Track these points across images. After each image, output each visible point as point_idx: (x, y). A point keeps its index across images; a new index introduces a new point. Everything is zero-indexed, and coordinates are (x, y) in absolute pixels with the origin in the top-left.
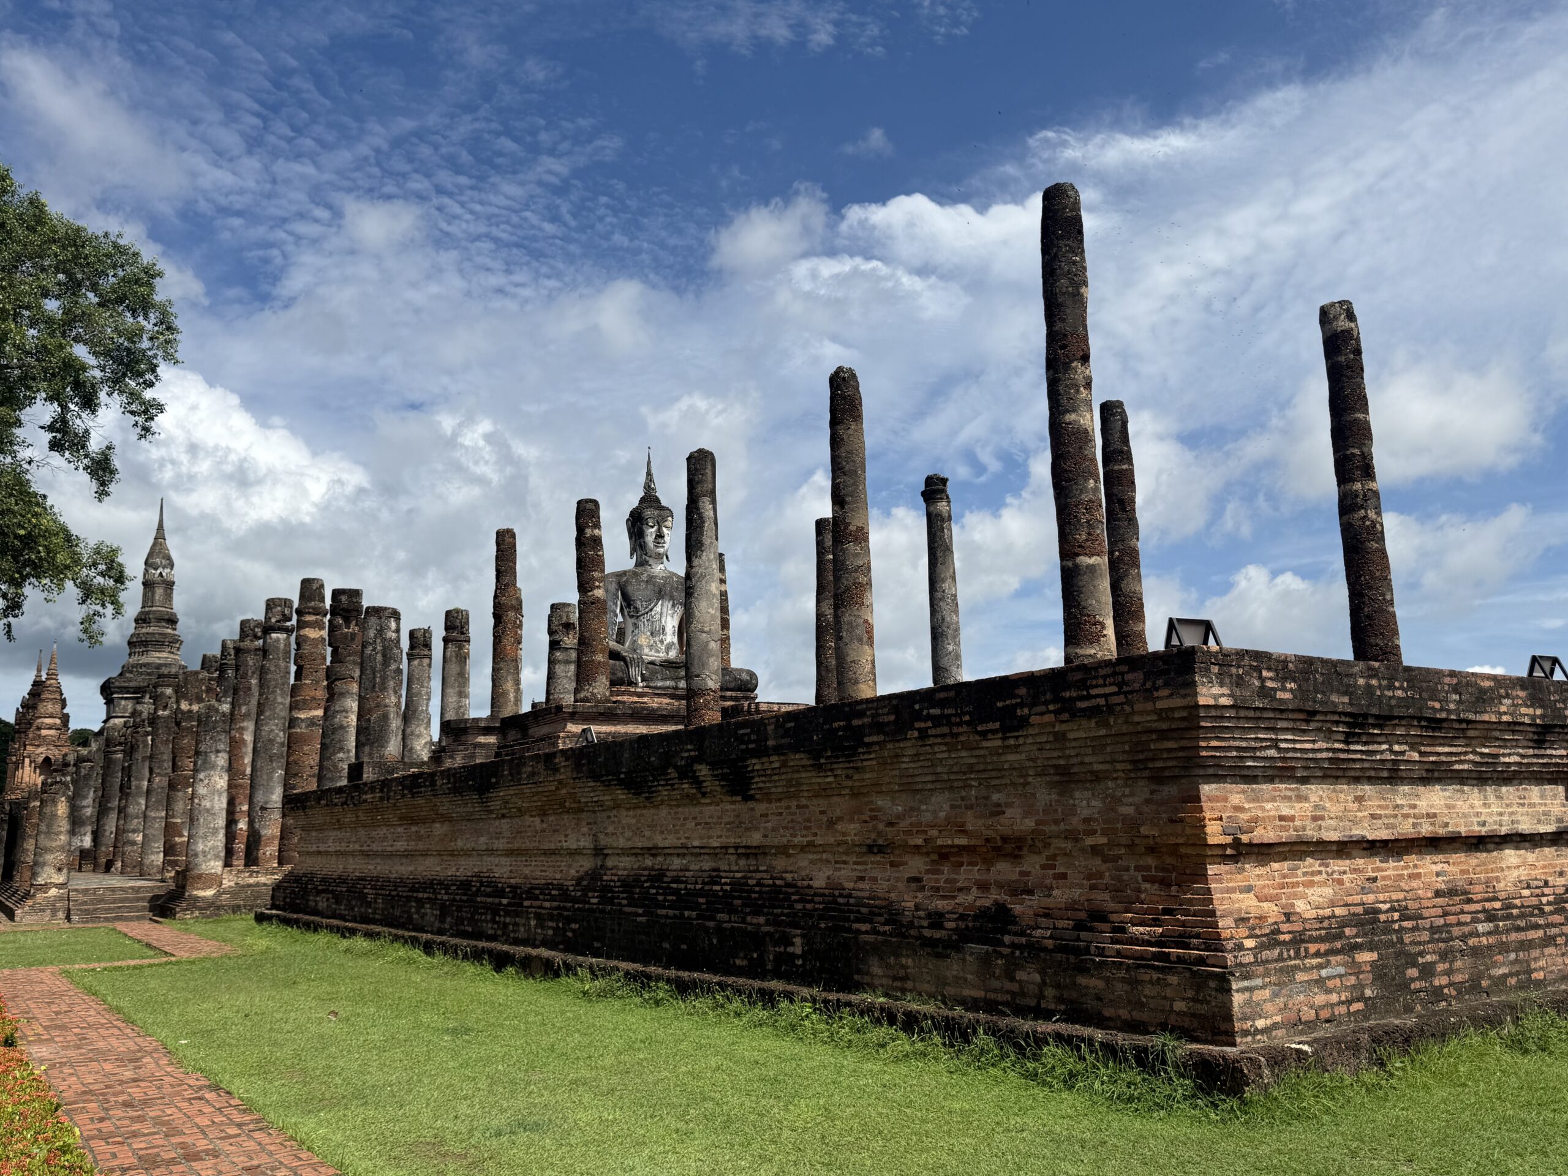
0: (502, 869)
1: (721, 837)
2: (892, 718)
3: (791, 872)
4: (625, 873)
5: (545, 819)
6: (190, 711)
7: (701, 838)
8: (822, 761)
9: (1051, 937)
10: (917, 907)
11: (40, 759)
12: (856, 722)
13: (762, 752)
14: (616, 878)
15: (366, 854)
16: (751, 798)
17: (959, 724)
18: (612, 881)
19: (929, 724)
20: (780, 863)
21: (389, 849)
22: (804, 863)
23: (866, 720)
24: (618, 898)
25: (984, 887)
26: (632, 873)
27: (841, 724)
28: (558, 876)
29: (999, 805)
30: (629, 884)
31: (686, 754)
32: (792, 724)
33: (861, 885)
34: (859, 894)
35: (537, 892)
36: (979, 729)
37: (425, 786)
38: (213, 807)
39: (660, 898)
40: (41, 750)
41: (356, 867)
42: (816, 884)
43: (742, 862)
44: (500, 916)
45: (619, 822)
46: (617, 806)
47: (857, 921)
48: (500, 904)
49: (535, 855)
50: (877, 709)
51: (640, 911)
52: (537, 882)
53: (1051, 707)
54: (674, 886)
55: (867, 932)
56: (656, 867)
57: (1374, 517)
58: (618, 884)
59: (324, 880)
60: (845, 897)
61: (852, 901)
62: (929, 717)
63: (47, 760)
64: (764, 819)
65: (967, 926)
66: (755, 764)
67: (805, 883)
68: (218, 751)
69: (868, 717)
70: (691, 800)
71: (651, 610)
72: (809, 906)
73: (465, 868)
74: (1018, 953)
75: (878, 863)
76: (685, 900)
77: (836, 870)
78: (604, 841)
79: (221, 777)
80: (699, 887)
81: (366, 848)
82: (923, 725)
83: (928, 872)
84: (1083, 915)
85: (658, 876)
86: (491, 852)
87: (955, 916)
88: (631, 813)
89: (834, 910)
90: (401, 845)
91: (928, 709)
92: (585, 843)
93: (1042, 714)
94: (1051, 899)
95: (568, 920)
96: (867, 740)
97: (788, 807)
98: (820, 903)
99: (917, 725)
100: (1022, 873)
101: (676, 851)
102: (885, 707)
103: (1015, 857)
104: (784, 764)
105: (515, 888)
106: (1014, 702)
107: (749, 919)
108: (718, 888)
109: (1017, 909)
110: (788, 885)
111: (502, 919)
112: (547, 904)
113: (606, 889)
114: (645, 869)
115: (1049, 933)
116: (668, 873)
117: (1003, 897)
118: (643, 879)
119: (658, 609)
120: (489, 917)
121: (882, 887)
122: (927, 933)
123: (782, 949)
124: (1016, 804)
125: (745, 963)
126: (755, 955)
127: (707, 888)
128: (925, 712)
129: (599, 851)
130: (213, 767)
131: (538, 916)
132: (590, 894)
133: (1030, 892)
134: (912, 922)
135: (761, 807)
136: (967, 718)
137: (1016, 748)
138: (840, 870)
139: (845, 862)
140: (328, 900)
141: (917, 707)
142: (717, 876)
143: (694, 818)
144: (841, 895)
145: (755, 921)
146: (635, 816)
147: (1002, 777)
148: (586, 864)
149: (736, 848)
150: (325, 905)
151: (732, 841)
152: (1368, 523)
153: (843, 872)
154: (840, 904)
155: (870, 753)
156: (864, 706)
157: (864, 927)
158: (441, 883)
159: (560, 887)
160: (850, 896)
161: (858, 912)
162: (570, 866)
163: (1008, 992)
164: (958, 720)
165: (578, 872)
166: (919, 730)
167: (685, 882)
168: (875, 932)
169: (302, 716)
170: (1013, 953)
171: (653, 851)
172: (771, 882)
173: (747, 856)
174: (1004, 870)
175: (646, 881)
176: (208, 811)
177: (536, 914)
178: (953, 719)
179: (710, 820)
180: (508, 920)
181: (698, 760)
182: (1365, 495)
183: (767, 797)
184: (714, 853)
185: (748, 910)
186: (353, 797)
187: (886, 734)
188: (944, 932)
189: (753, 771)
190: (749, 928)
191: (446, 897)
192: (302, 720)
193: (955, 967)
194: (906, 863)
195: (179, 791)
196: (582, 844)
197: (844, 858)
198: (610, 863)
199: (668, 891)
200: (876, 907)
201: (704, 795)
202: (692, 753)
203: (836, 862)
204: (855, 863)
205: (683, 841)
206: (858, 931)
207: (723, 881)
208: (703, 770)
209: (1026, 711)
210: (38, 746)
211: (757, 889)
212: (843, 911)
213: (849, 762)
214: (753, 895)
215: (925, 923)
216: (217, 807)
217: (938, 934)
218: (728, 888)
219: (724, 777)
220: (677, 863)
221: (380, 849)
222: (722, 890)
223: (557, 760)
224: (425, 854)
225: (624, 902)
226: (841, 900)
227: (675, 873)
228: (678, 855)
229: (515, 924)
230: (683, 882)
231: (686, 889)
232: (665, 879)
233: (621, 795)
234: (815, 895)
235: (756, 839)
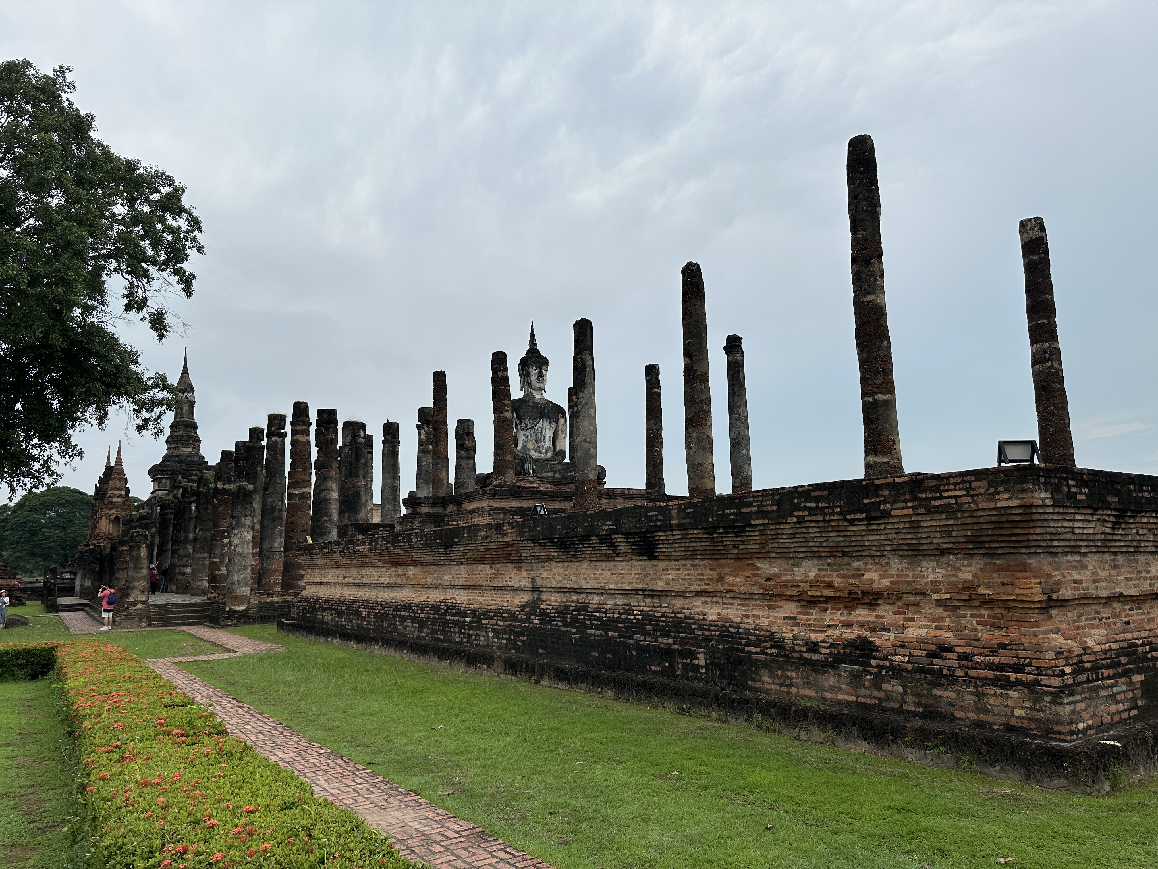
0: (462, 598)
1: (632, 583)
2: (775, 508)
3: (688, 609)
4: (557, 604)
5: (493, 566)
6: (224, 489)
7: (616, 583)
8: (715, 535)
9: (908, 662)
10: (795, 638)
11: (113, 517)
12: (744, 510)
13: (667, 527)
14: (551, 608)
15: (357, 585)
16: (655, 558)
17: (833, 513)
18: (547, 609)
19: (806, 513)
20: (678, 603)
21: (375, 582)
22: (699, 603)
23: (753, 509)
24: (555, 621)
25: (848, 625)
26: (562, 604)
27: (732, 511)
28: (506, 604)
29: (859, 570)
30: (562, 612)
31: (607, 528)
32: (692, 510)
33: (746, 620)
34: (746, 626)
35: (491, 614)
36: (848, 517)
37: (404, 542)
38: (243, 552)
39: (588, 622)
40: (112, 511)
41: (350, 593)
42: (709, 617)
43: (648, 601)
44: (465, 629)
45: (551, 570)
46: (549, 559)
47: (748, 644)
48: (464, 621)
49: (486, 590)
50: (762, 501)
51: (574, 630)
52: (490, 607)
53: (910, 504)
54: (597, 614)
55: (757, 653)
56: (580, 601)
57: (1058, 366)
58: (553, 611)
59: (327, 601)
60: (734, 628)
61: (741, 631)
62: (805, 508)
63: (117, 518)
64: (665, 572)
65: (839, 652)
66: (660, 535)
67: (701, 617)
68: (246, 516)
69: (754, 506)
70: (608, 558)
71: (536, 425)
72: (706, 633)
73: (434, 596)
74: (884, 672)
75: (758, 605)
76: (608, 624)
77: (724, 609)
78: (539, 582)
79: (248, 532)
80: (616, 616)
81: (357, 581)
82: (801, 514)
83: (799, 613)
84: (933, 647)
85: (583, 608)
86: (452, 587)
87: (827, 645)
88: (560, 564)
89: (728, 636)
90: (384, 580)
91: (805, 502)
92: (526, 583)
93: (902, 509)
94: (904, 635)
95: (518, 634)
96: (753, 522)
97: (685, 565)
98: (715, 631)
99: (796, 513)
100: (877, 617)
101: (596, 591)
102: (769, 500)
103: (872, 605)
104: (684, 537)
105: (474, 611)
106: (878, 500)
107: (660, 639)
108: (632, 617)
109: (878, 642)
110: (686, 617)
111: (467, 631)
112: (501, 623)
113: (543, 615)
114: (572, 602)
115: (907, 659)
116: (591, 606)
117: (865, 633)
118: (571, 609)
119: (540, 424)
120: (456, 630)
121: (764, 623)
122: (807, 656)
123: (689, 661)
124: (873, 569)
125: (659, 669)
126: (667, 664)
127: (623, 617)
128: (802, 505)
129: (536, 589)
130: (243, 526)
131: (494, 631)
132: (533, 617)
133: (887, 630)
134: (793, 648)
135: (663, 564)
136: (838, 510)
137: (877, 532)
138: (727, 609)
139: (731, 604)
140: (332, 615)
141: (796, 501)
142: (629, 609)
143: (610, 570)
144: (731, 627)
145: (665, 641)
146: (563, 567)
147: (863, 551)
148: (526, 597)
149: (645, 591)
150: (330, 618)
151: (641, 586)
152: (1053, 371)
153: (729, 610)
154: (732, 633)
155: (755, 531)
156: (751, 499)
157: (754, 650)
158: (417, 606)
159: (508, 612)
160: (739, 627)
161: (748, 638)
162: (514, 597)
163: (875, 698)
164: (830, 511)
165: (520, 602)
166: (797, 517)
167: (605, 612)
168: (763, 653)
169: (296, 492)
170: (880, 672)
171: (578, 591)
172: (673, 615)
173: (652, 596)
174: (862, 614)
175: (574, 610)
176: (240, 554)
177: (492, 628)
178: (826, 510)
179: (622, 572)
180: (471, 632)
181: (616, 532)
182: (1051, 352)
183: (668, 558)
184: (626, 593)
185: (658, 634)
186: (348, 548)
187: (768, 519)
188: (821, 656)
189: (659, 540)
190: (662, 646)
191: (422, 616)
192: (296, 495)
193: (832, 679)
194: (781, 607)
195: (217, 541)
196: (523, 584)
197: (731, 601)
198: (544, 597)
199: (592, 618)
200: (761, 636)
201: (618, 555)
202: (611, 527)
203: (724, 604)
204: (739, 605)
205: (602, 585)
206: (750, 652)
207: (635, 612)
208: (619, 539)
209: (889, 506)
210: (111, 509)
211: (663, 619)
212: (735, 638)
213: (737, 537)
214: (661, 624)
215: (804, 649)
216: (246, 552)
217: (815, 657)
218: (640, 618)
219: (634, 543)
220: (596, 599)
221: (368, 582)
222: (635, 618)
223: (505, 528)
224: (402, 586)
225: (560, 624)
226: (732, 630)
227: (596, 606)
228: (597, 594)
229: (477, 635)
230: (603, 612)
231: (606, 616)
232: (589, 610)
233: (553, 552)
234: (710, 625)
235: (660, 585)
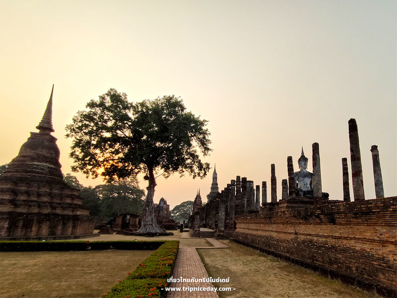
0: (274, 235)
1: (327, 233)
2: (382, 205)
3: (348, 244)
4: (303, 239)
5: (283, 225)
7: (322, 233)
8: (358, 216)
10: (394, 260)
12: (369, 206)
13: (339, 213)
14: (301, 240)
16: (336, 224)
18: (299, 241)
20: (345, 242)
22: (353, 242)
23: (373, 205)
24: (301, 245)
27: (364, 206)
28: (287, 238)
30: (304, 242)
33: (372, 251)
34: (372, 253)
35: (283, 241)
38: (222, 218)
39: (312, 246)
42: (357, 248)
43: (334, 240)
45: (301, 227)
46: (300, 223)
47: (373, 261)
48: (275, 243)
49: (282, 233)
52: (282, 239)
54: (316, 244)
55: (376, 265)
56: (311, 239)
58: (301, 242)
60: (367, 253)
61: (370, 255)
64: (339, 230)
66: (337, 216)
67: (353, 248)
70: (319, 224)
72: (355, 254)
75: (378, 245)
76: (319, 248)
77: (363, 245)
78: (297, 231)
80: (322, 245)
81: (248, 228)
83: (396, 250)
85: (311, 241)
86: (272, 231)
88: (303, 225)
89: (364, 257)
95: (290, 249)
96: (373, 211)
97: (347, 227)
98: (359, 254)
101: (315, 235)
102: (380, 202)
104: (345, 216)
105: (278, 240)
107: (337, 255)
108: (328, 246)
110: (348, 248)
111: (275, 246)
112: (285, 244)
113: (298, 243)
114: (307, 239)
116: (314, 241)
118: (307, 241)
119: (305, 179)
121: (380, 252)
127: (324, 245)
128: (395, 203)
129: (296, 233)
130: (222, 210)
132: (295, 243)
134: (394, 264)
135: (339, 227)
139: (366, 244)
141: (391, 202)
142: (327, 243)
143: (320, 228)
145: (339, 256)
146: (305, 226)
148: (293, 236)
149: (332, 236)
150: (241, 238)
151: (331, 234)
153: (365, 246)
154: (366, 255)
155: (374, 214)
156: (372, 201)
157: (376, 263)
158: (262, 236)
159: (287, 241)
160: (369, 253)
161: (373, 258)
162: (289, 236)
165: (291, 238)
166: (392, 208)
167: (318, 243)
168: (379, 265)
171: (310, 235)
172: (343, 246)
173: (335, 238)
177: (282, 246)
179: (324, 229)
181: (321, 214)
183: (340, 224)
184: (326, 237)
185: (337, 253)
187: (380, 209)
191: (264, 240)
194: (388, 246)
196: (292, 231)
197: (366, 242)
198: (299, 236)
199: (314, 245)
200: (379, 258)
201: (322, 223)
202: (319, 212)
203: (363, 243)
204: (369, 244)
205: (317, 233)
206: (374, 264)
207: (329, 244)
208: (322, 217)
211: (339, 247)
212: (367, 257)
213: (367, 217)
214: (338, 249)
218: (330, 246)
219: (328, 218)
220: (315, 238)
221: (251, 228)
225: (303, 246)
231: (319, 245)
233: (301, 221)
234: (357, 251)
235: (337, 235)
